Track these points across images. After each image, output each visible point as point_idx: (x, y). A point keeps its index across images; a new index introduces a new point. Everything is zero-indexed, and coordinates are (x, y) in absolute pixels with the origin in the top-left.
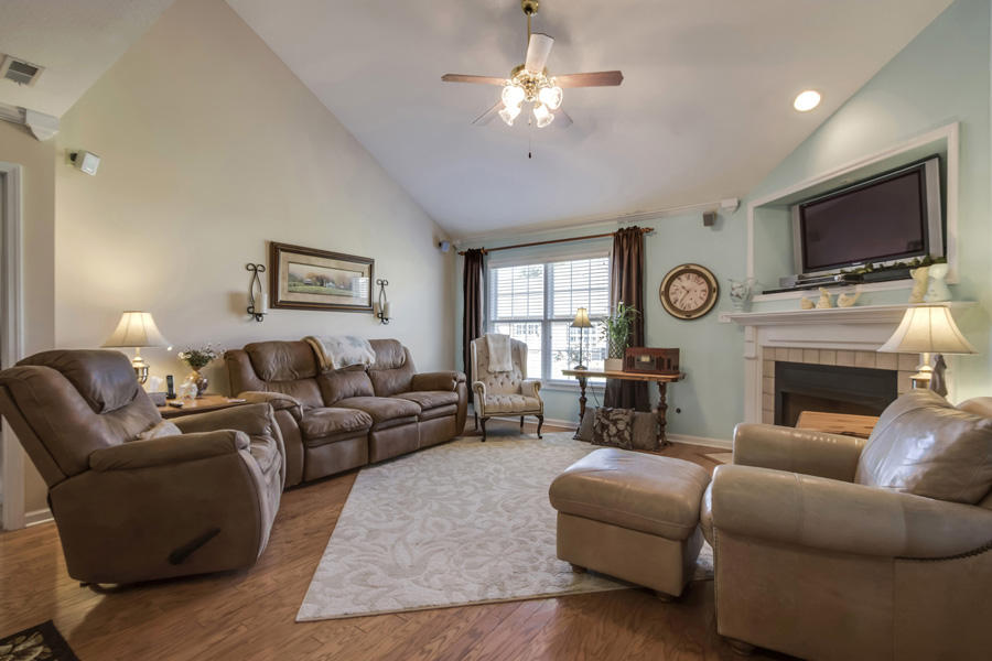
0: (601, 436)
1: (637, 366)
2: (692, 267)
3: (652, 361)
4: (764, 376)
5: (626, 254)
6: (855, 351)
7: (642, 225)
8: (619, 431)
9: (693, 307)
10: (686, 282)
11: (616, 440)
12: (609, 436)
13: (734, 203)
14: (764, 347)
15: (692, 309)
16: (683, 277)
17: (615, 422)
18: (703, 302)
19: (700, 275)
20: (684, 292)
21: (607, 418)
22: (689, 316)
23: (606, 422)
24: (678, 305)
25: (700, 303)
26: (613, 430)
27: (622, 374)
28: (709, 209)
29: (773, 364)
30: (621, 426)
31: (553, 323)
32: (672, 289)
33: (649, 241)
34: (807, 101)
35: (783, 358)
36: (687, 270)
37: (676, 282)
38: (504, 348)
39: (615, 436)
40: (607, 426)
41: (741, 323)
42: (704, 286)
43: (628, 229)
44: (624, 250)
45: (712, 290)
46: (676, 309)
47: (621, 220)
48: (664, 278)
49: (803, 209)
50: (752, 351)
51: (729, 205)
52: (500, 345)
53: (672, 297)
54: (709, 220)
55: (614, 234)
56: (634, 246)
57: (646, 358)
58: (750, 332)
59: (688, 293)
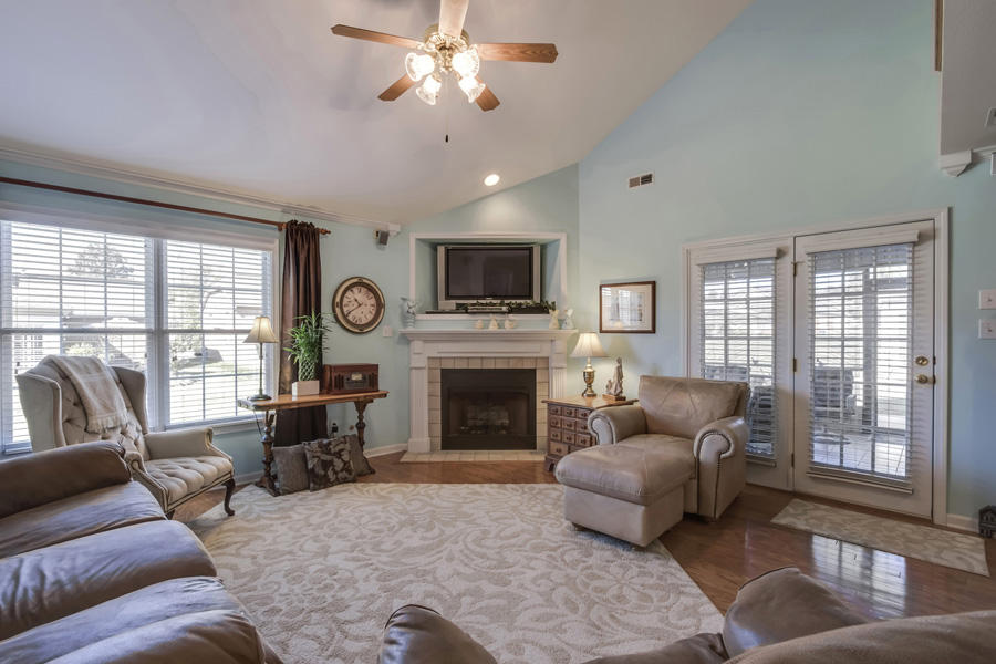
0: (326, 475)
1: (347, 387)
2: (365, 281)
3: (364, 378)
4: (430, 382)
5: (302, 257)
6: (509, 358)
7: (318, 224)
8: (345, 463)
10: (358, 295)
11: (345, 474)
12: (336, 473)
13: (398, 228)
14: (429, 358)
15: (363, 322)
16: (355, 290)
17: (339, 455)
18: (372, 316)
19: (370, 289)
20: (356, 305)
21: (329, 453)
22: (361, 329)
23: (327, 458)
24: (350, 318)
25: (370, 317)
26: (339, 464)
27: (317, 398)
28: (383, 228)
29: (439, 371)
30: (346, 457)
31: (171, 336)
32: (345, 301)
33: (323, 240)
34: (492, 180)
35: (449, 365)
36: (361, 283)
37: (349, 294)
38: (106, 382)
39: (342, 471)
40: (331, 463)
42: (373, 301)
43: (304, 224)
44: (300, 249)
45: (380, 306)
46: (348, 322)
47: (286, 209)
48: (339, 288)
49: (448, 251)
50: (423, 362)
51: (393, 228)
52: (96, 377)
53: (345, 309)
54: (383, 238)
55: (279, 225)
56: (312, 246)
57: (356, 377)
58: (417, 345)
59: (359, 307)
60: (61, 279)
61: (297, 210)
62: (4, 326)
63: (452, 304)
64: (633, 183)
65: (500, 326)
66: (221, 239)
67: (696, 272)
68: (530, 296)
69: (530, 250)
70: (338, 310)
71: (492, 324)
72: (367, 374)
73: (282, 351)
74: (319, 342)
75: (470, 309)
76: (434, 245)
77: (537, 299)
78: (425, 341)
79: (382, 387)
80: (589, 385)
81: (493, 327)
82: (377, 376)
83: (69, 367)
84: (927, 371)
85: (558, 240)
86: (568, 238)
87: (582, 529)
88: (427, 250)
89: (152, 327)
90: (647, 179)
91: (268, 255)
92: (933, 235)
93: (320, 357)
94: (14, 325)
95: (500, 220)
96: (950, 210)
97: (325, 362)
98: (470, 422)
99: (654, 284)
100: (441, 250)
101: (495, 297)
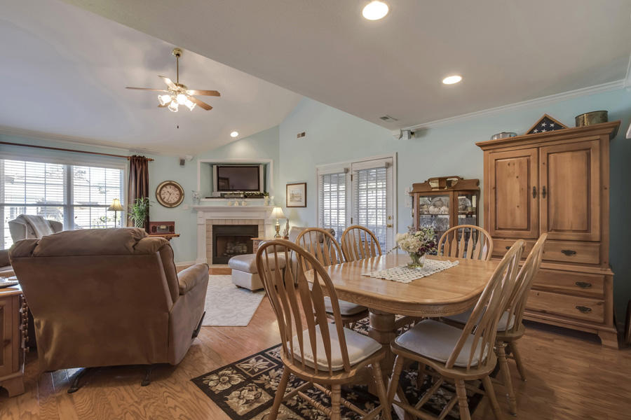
1: (158, 231)
2: (173, 183)
3: (167, 227)
4: (207, 231)
5: (139, 172)
6: (245, 220)
7: (147, 157)
9: (173, 202)
10: (169, 189)
13: (191, 157)
14: (207, 220)
16: (168, 187)
19: (176, 186)
20: (168, 194)
22: (171, 206)
24: (165, 200)
25: (176, 200)
28: (183, 158)
29: (212, 226)
31: (75, 208)
32: (162, 192)
33: (150, 164)
34: (234, 134)
35: (216, 223)
36: (170, 184)
37: (164, 189)
38: (45, 227)
41: (195, 210)
42: (178, 192)
43: (140, 157)
44: (137, 168)
45: (181, 194)
46: (165, 202)
47: (132, 150)
48: (159, 186)
49: (218, 168)
50: (202, 221)
51: (188, 157)
52: (40, 223)
53: (162, 196)
54: (182, 162)
55: (128, 157)
56: (144, 167)
57: (163, 227)
58: (200, 213)
59: (170, 195)
60: (45, 184)
61: (137, 150)
62: (2, 202)
63: (219, 194)
64: (299, 136)
65: (240, 204)
66: (98, 165)
67: (320, 179)
68: (259, 190)
69: (258, 167)
70: (158, 196)
71: (236, 203)
72: (169, 226)
73: (128, 216)
74: (147, 210)
75: (226, 196)
76: (212, 165)
77: (262, 191)
78: (204, 212)
79: (176, 232)
80: (278, 232)
81: (236, 205)
82: (174, 227)
83: (30, 220)
84: (390, 222)
85: (269, 163)
86: (274, 162)
87: (239, 287)
88: (209, 167)
89: (66, 203)
90: (303, 134)
91: (123, 171)
92: (392, 165)
93: (148, 218)
94: (6, 202)
95: (241, 153)
96: (397, 153)
97: (151, 220)
98: (228, 251)
99: (306, 184)
100: (215, 167)
101: (241, 190)
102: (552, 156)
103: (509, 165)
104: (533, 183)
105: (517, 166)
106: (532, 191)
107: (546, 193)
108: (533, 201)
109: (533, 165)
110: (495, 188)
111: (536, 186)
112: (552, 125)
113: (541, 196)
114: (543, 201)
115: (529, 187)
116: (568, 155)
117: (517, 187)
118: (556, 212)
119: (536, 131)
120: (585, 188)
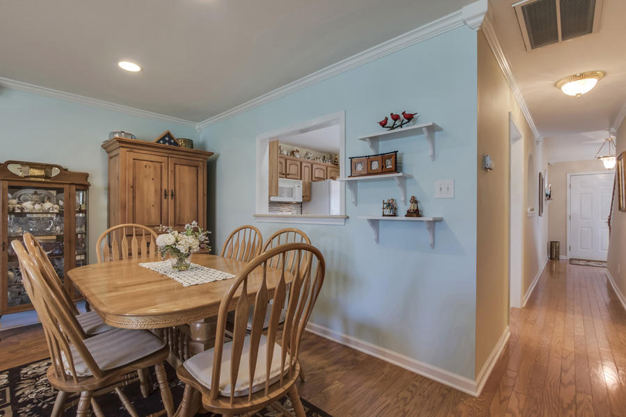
102: (177, 166)
103: (146, 166)
104: (165, 187)
105: (152, 169)
106: (163, 194)
107: (173, 195)
108: (165, 201)
109: (164, 171)
110: (133, 187)
111: (166, 188)
112: (172, 141)
113: (170, 197)
114: (171, 201)
115: (161, 190)
116: (187, 168)
117: (152, 188)
118: (180, 211)
119: (161, 142)
120: (195, 194)
